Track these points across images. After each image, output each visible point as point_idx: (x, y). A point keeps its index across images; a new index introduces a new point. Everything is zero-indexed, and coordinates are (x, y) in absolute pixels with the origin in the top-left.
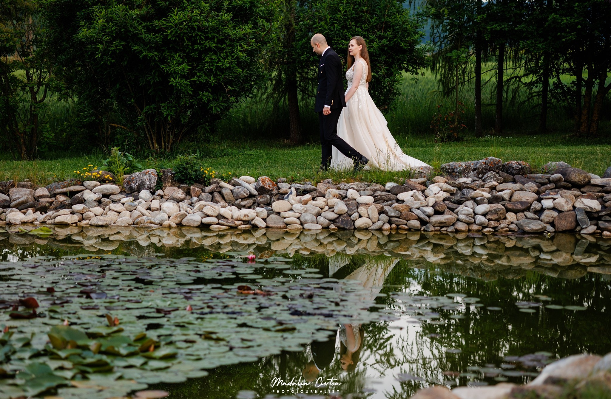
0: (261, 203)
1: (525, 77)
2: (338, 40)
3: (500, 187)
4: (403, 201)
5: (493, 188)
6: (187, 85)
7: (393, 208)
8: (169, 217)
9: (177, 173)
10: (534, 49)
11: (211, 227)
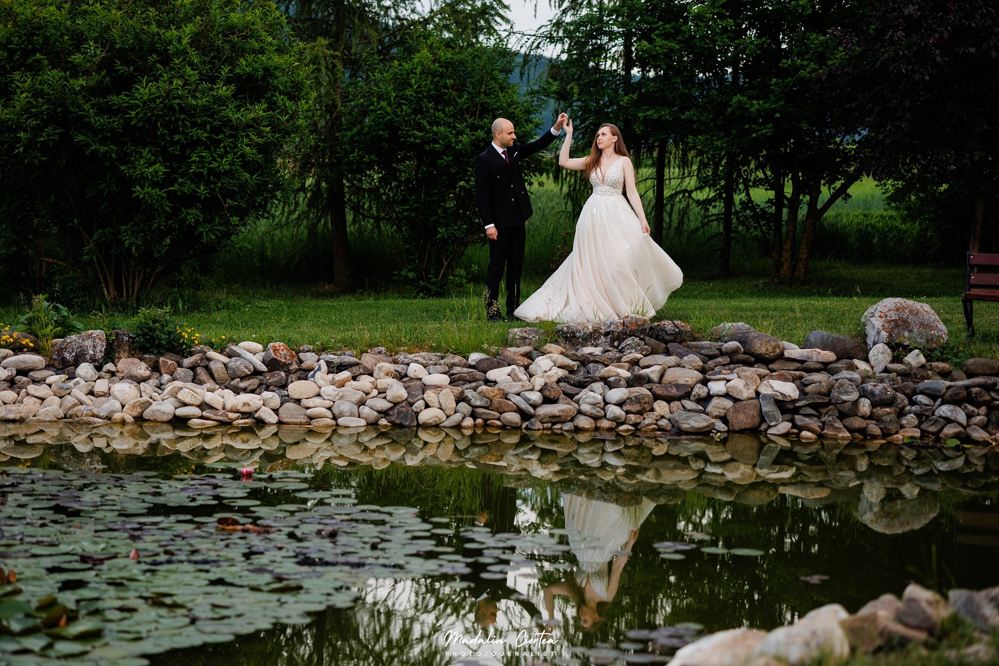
0: (271, 384)
1: (698, 192)
2: (408, 131)
3: (645, 361)
4: (495, 382)
5: (635, 363)
6: (163, 198)
7: (479, 393)
8: (123, 407)
9: (138, 336)
10: (709, 149)
11: (190, 422)
